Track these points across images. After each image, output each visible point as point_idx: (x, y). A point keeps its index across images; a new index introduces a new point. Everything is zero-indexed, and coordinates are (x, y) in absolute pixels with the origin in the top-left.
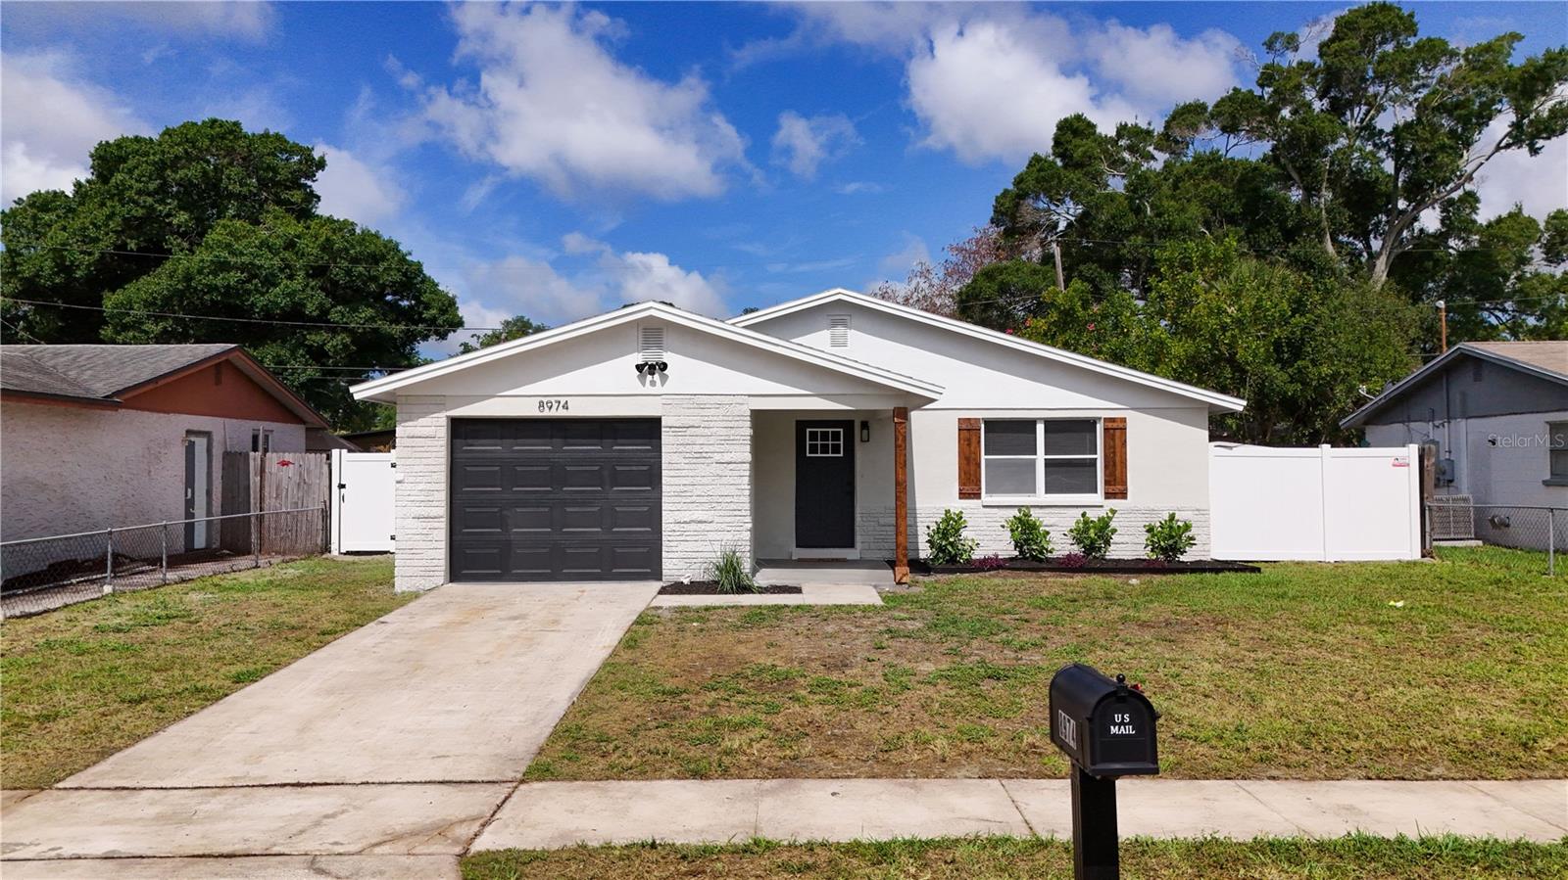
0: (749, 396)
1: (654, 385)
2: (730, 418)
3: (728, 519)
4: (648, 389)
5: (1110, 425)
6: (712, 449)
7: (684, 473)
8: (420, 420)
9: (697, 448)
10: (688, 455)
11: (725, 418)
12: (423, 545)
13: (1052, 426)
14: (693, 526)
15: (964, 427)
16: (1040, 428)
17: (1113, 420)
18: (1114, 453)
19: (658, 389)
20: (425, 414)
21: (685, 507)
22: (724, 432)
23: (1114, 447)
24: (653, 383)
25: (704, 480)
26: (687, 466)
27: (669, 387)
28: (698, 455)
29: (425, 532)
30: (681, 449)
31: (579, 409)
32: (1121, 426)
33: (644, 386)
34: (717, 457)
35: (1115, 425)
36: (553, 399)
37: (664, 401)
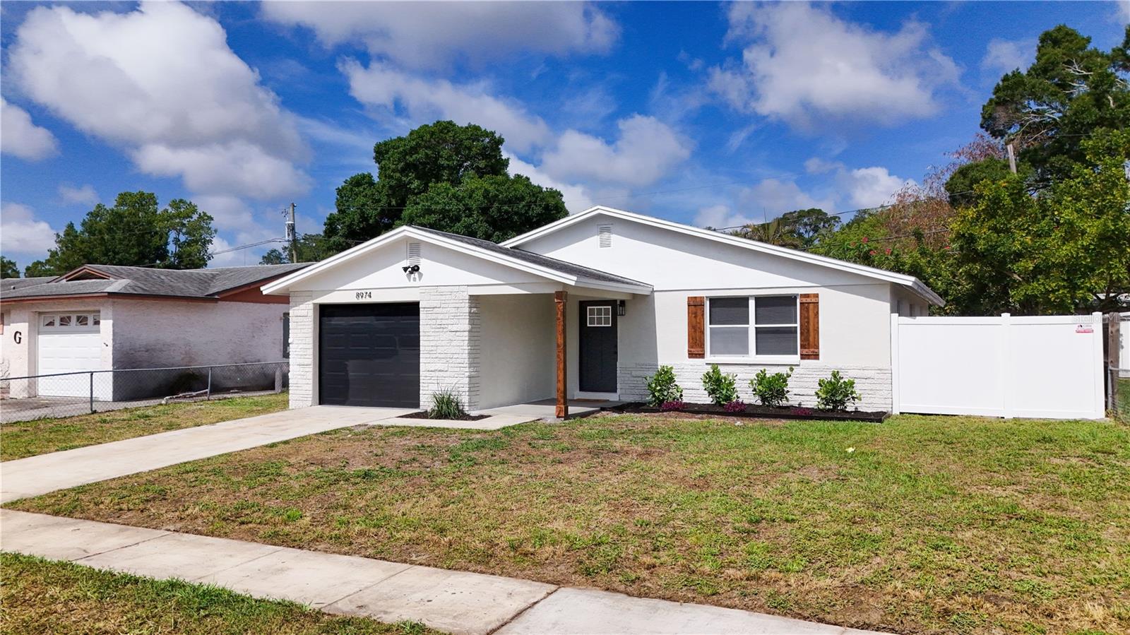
0: (468, 286)
1: (415, 280)
2: (457, 301)
3: (456, 369)
4: (412, 283)
5: (804, 300)
6: (449, 322)
7: (432, 338)
8: (301, 306)
9: (439, 322)
10: (434, 326)
11: (455, 301)
13: (762, 301)
14: (437, 373)
15: (692, 303)
16: (752, 303)
17: (807, 296)
18: (808, 322)
19: (417, 283)
20: (302, 303)
21: (432, 360)
22: (454, 310)
23: (808, 318)
24: (415, 279)
25: (443, 343)
26: (433, 334)
27: (424, 282)
28: (439, 326)
29: (302, 373)
30: (430, 322)
31: (379, 297)
32: (813, 300)
33: (410, 281)
34: (450, 327)
35: (809, 300)
36: (363, 291)
37: (421, 291)
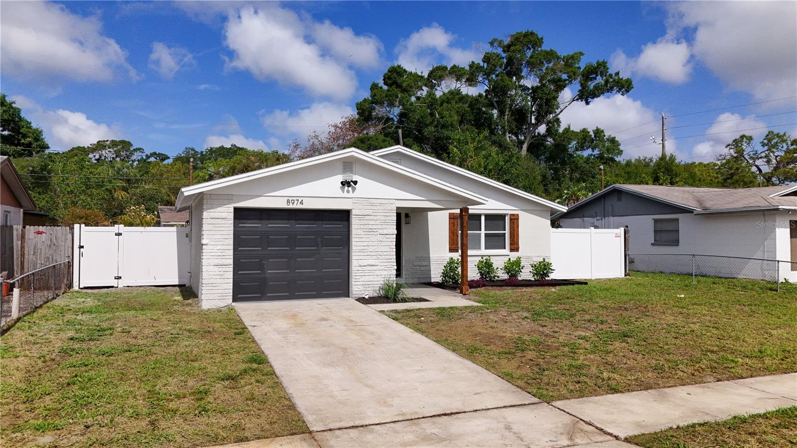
0: (396, 199)
1: (348, 193)
2: (387, 211)
3: (385, 264)
4: (346, 195)
5: (513, 217)
6: (377, 227)
7: (364, 240)
8: (218, 208)
9: (370, 227)
10: (365, 230)
11: (384, 211)
12: (219, 281)
13: (488, 217)
14: (368, 268)
15: (452, 217)
16: (483, 218)
17: (513, 215)
18: (514, 230)
19: (351, 195)
20: (221, 205)
21: (364, 258)
22: (383, 218)
23: (514, 228)
25: (374, 244)
26: (365, 236)
27: (356, 194)
28: (371, 230)
29: (221, 273)
30: (362, 227)
31: (309, 205)
32: (517, 218)
33: (343, 193)
34: (381, 231)
35: (515, 217)
36: (295, 199)
37: (354, 201)
